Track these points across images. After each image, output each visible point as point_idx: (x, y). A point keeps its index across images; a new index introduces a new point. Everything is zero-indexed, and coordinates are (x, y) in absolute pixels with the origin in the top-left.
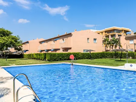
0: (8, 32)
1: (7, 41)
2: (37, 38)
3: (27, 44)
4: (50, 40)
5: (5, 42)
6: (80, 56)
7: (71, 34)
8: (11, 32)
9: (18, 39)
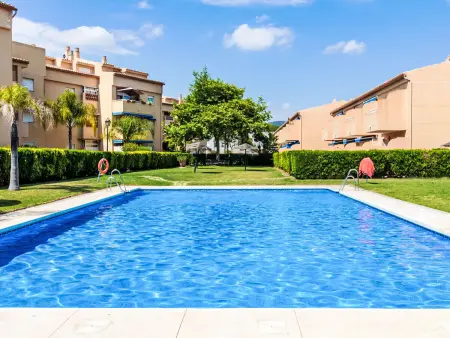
0: (229, 89)
1: (223, 115)
2: (335, 100)
3: (296, 121)
4: (354, 104)
5: (218, 118)
6: (424, 165)
7: (401, 78)
8: (239, 87)
9: (261, 109)
